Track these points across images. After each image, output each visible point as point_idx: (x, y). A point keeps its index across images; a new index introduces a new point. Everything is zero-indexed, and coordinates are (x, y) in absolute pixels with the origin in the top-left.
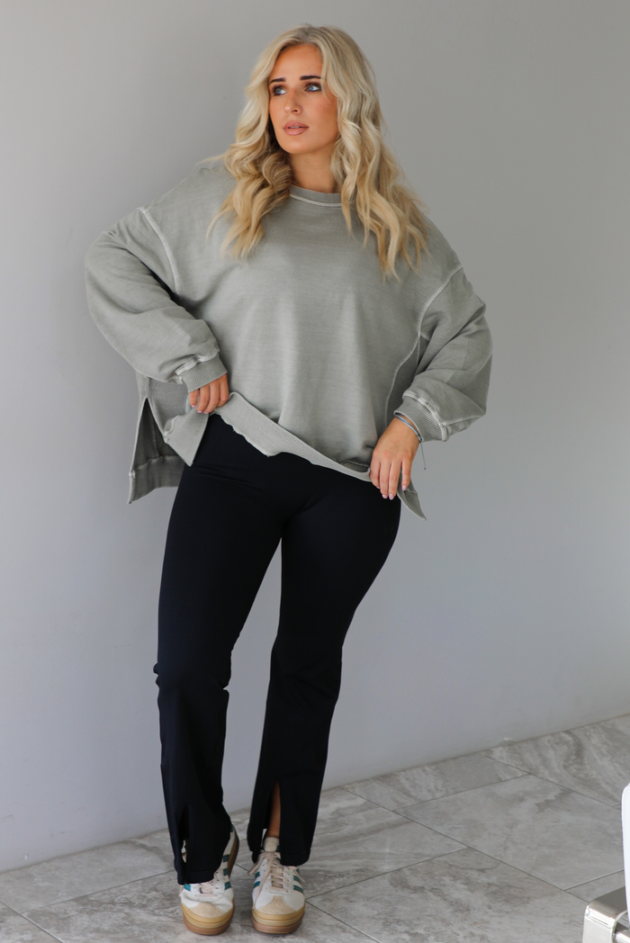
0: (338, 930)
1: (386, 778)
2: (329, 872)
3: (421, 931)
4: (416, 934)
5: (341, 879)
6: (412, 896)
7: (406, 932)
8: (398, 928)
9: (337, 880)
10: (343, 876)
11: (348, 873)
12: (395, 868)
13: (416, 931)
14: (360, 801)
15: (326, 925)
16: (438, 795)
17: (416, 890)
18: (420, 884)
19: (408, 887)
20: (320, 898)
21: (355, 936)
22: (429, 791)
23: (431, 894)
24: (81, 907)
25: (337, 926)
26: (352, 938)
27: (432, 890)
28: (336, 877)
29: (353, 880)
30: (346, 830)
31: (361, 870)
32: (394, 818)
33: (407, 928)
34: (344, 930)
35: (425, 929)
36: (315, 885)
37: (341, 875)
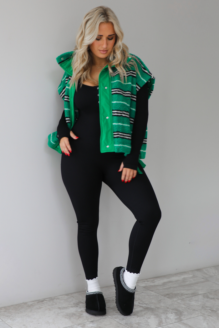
0: (187, 309)
1: (199, 270)
2: (182, 294)
3: (215, 309)
4: (213, 310)
5: (187, 296)
6: (211, 300)
7: (209, 310)
8: (207, 308)
9: (185, 296)
10: (187, 295)
11: (189, 294)
12: (204, 293)
13: (213, 309)
14: (191, 276)
15: (183, 307)
16: (216, 274)
17: (211, 299)
18: (212, 297)
19: (209, 298)
20: (180, 300)
21: (193, 310)
22: (213, 273)
23: (217, 300)
25: (187, 308)
26: (192, 311)
27: (217, 299)
28: (185, 295)
29: (191, 296)
30: (187, 283)
31: (193, 293)
32: (203, 280)
33: (210, 309)
34: (189, 309)
35: (216, 309)
36: (179, 297)
37: (187, 294)
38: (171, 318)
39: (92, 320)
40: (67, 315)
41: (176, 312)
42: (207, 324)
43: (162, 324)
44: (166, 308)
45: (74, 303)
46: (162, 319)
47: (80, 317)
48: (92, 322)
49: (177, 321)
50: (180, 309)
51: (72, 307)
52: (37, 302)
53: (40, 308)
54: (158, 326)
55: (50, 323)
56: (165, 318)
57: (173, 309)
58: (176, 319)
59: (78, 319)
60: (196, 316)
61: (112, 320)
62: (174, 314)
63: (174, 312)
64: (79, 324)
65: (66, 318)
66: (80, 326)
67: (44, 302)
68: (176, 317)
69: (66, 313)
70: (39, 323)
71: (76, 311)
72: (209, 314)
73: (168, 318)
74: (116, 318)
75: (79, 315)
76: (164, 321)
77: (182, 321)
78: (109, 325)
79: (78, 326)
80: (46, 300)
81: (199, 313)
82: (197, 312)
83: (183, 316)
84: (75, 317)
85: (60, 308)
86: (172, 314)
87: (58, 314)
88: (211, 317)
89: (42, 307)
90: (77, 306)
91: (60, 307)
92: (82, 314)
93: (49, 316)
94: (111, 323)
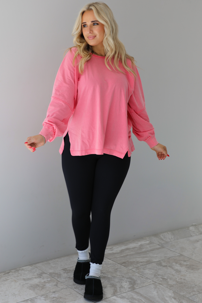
0: (141, 277)
2: (138, 262)
3: (166, 278)
4: (164, 278)
5: (142, 264)
6: (163, 268)
7: (161, 278)
8: (159, 277)
9: (140, 264)
11: (144, 262)
12: (158, 260)
13: (164, 277)
14: (148, 242)
15: (137, 276)
16: (172, 240)
17: (164, 266)
18: (166, 265)
19: (162, 266)
20: (135, 269)
21: (146, 279)
22: (169, 239)
23: (169, 267)
24: (64, 272)
25: (140, 276)
26: (145, 279)
27: (169, 266)
28: (140, 263)
29: (145, 264)
30: (144, 250)
31: (148, 261)
32: (158, 246)
33: (161, 277)
34: (142, 277)
36: (134, 265)
37: (142, 262)
38: (125, 287)
39: (54, 290)
40: (32, 286)
41: (130, 280)
42: (157, 292)
43: (117, 293)
44: (121, 277)
45: (38, 274)
46: (117, 288)
47: (43, 288)
48: (54, 292)
49: (130, 290)
50: (134, 278)
51: (36, 278)
52: (4, 274)
53: (6, 280)
54: (112, 296)
55: (16, 295)
56: (120, 288)
57: (127, 278)
58: (129, 288)
59: (42, 290)
60: (148, 284)
61: (72, 290)
62: (128, 282)
63: (128, 281)
64: (42, 295)
65: (30, 289)
66: (43, 297)
67: (10, 274)
68: (129, 286)
69: (30, 284)
70: (6, 296)
71: (39, 282)
72: (160, 283)
73: (122, 287)
74: (75, 289)
75: (42, 286)
76: (118, 291)
77: (135, 290)
78: (69, 295)
79: (41, 297)
80: (12, 271)
81: (151, 281)
82: (149, 281)
83: (136, 285)
84: (38, 288)
85: (24, 280)
86: (126, 283)
87: (23, 286)
88: (161, 286)
89: (8, 278)
90: (40, 277)
91: (25, 278)
92: (45, 285)
93: (15, 288)
94: (71, 293)
